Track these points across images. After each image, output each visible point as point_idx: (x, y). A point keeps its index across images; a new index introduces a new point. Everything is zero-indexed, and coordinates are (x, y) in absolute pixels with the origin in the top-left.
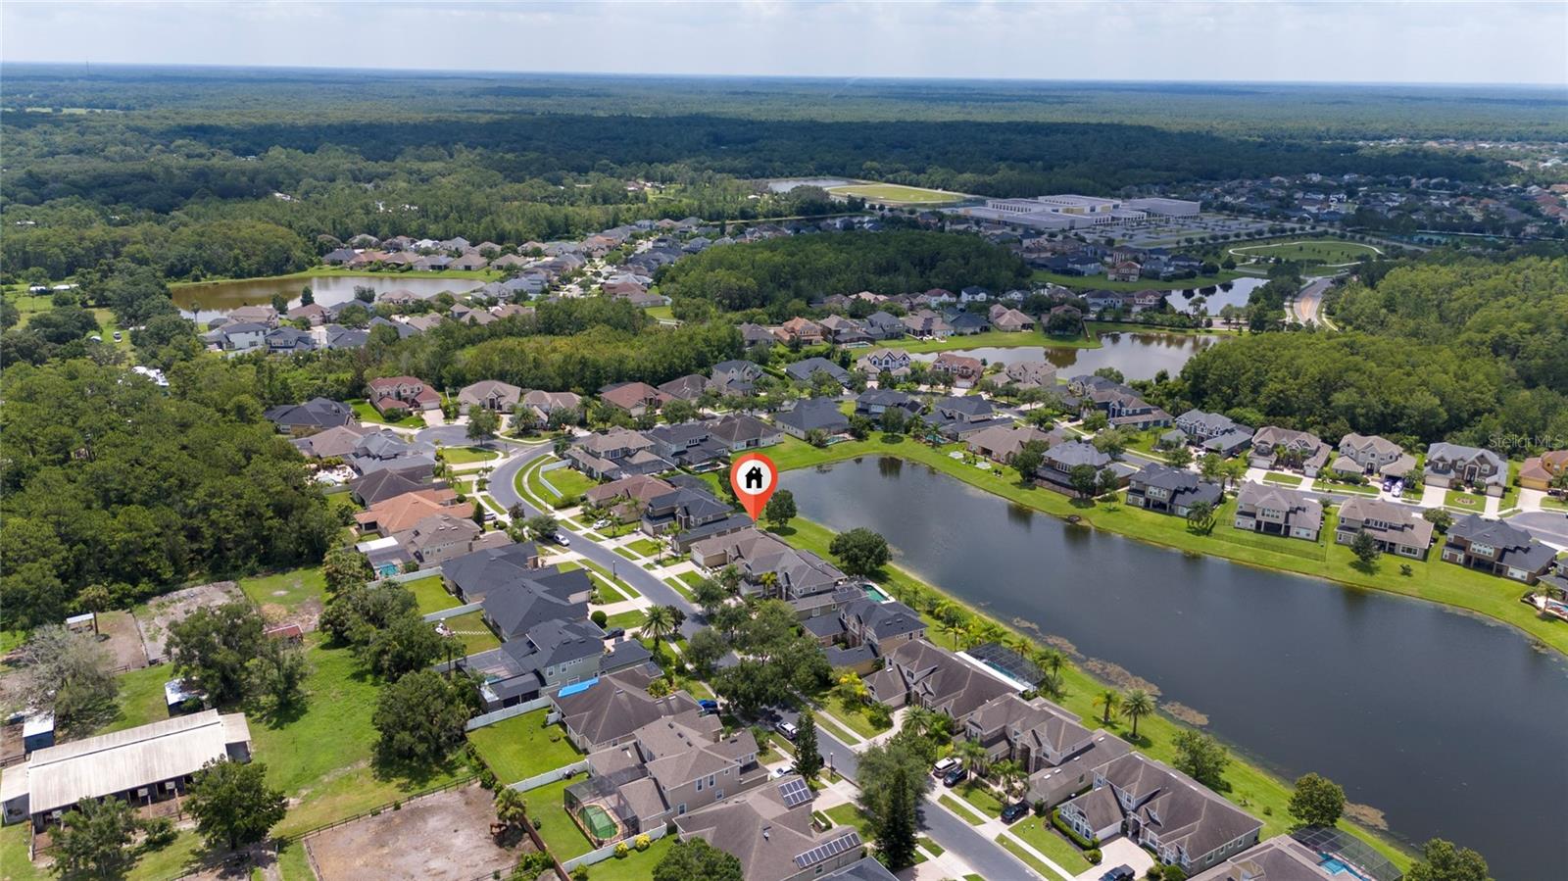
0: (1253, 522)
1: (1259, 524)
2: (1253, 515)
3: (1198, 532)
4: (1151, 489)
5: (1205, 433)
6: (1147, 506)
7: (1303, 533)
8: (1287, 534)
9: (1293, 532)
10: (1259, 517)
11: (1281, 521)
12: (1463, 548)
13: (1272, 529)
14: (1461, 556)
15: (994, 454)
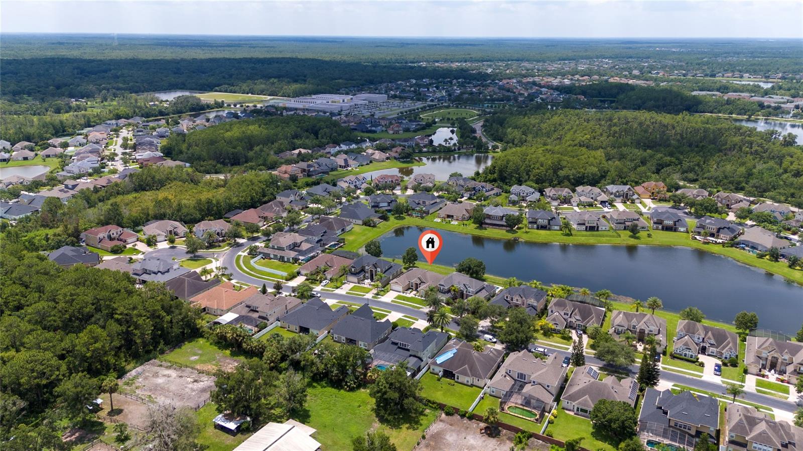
0: (584, 227)
1: (587, 227)
2: (584, 224)
3: (567, 235)
4: (540, 220)
5: (525, 195)
6: (538, 228)
7: (604, 228)
8: (598, 230)
9: (600, 229)
10: (587, 225)
11: (595, 225)
12: (661, 224)
13: (592, 229)
14: (660, 227)
15: (454, 217)
